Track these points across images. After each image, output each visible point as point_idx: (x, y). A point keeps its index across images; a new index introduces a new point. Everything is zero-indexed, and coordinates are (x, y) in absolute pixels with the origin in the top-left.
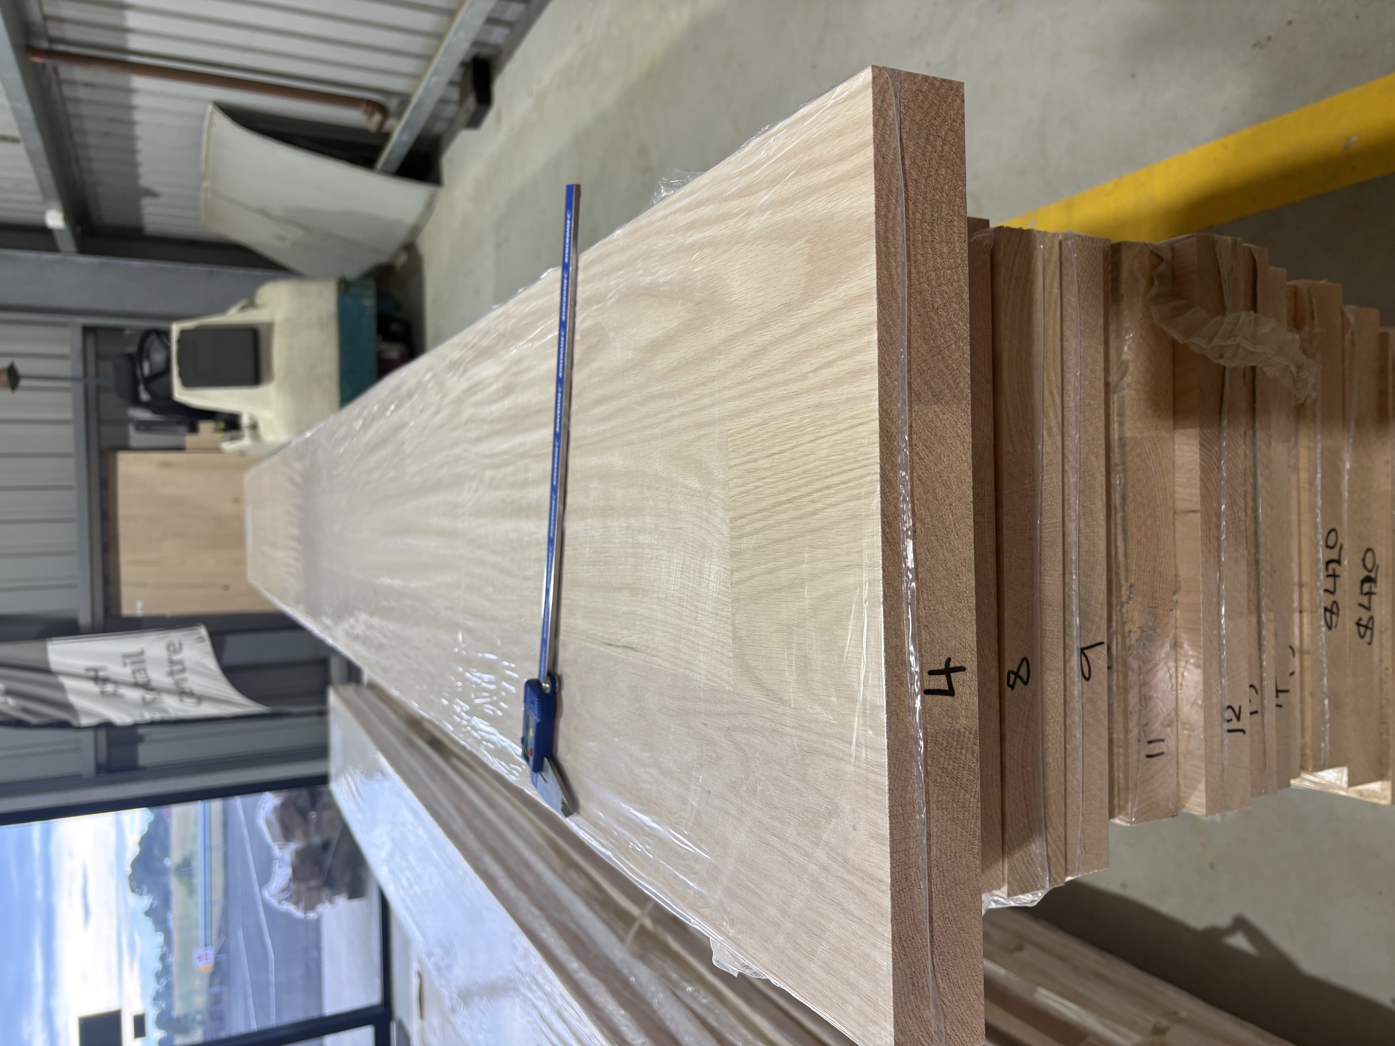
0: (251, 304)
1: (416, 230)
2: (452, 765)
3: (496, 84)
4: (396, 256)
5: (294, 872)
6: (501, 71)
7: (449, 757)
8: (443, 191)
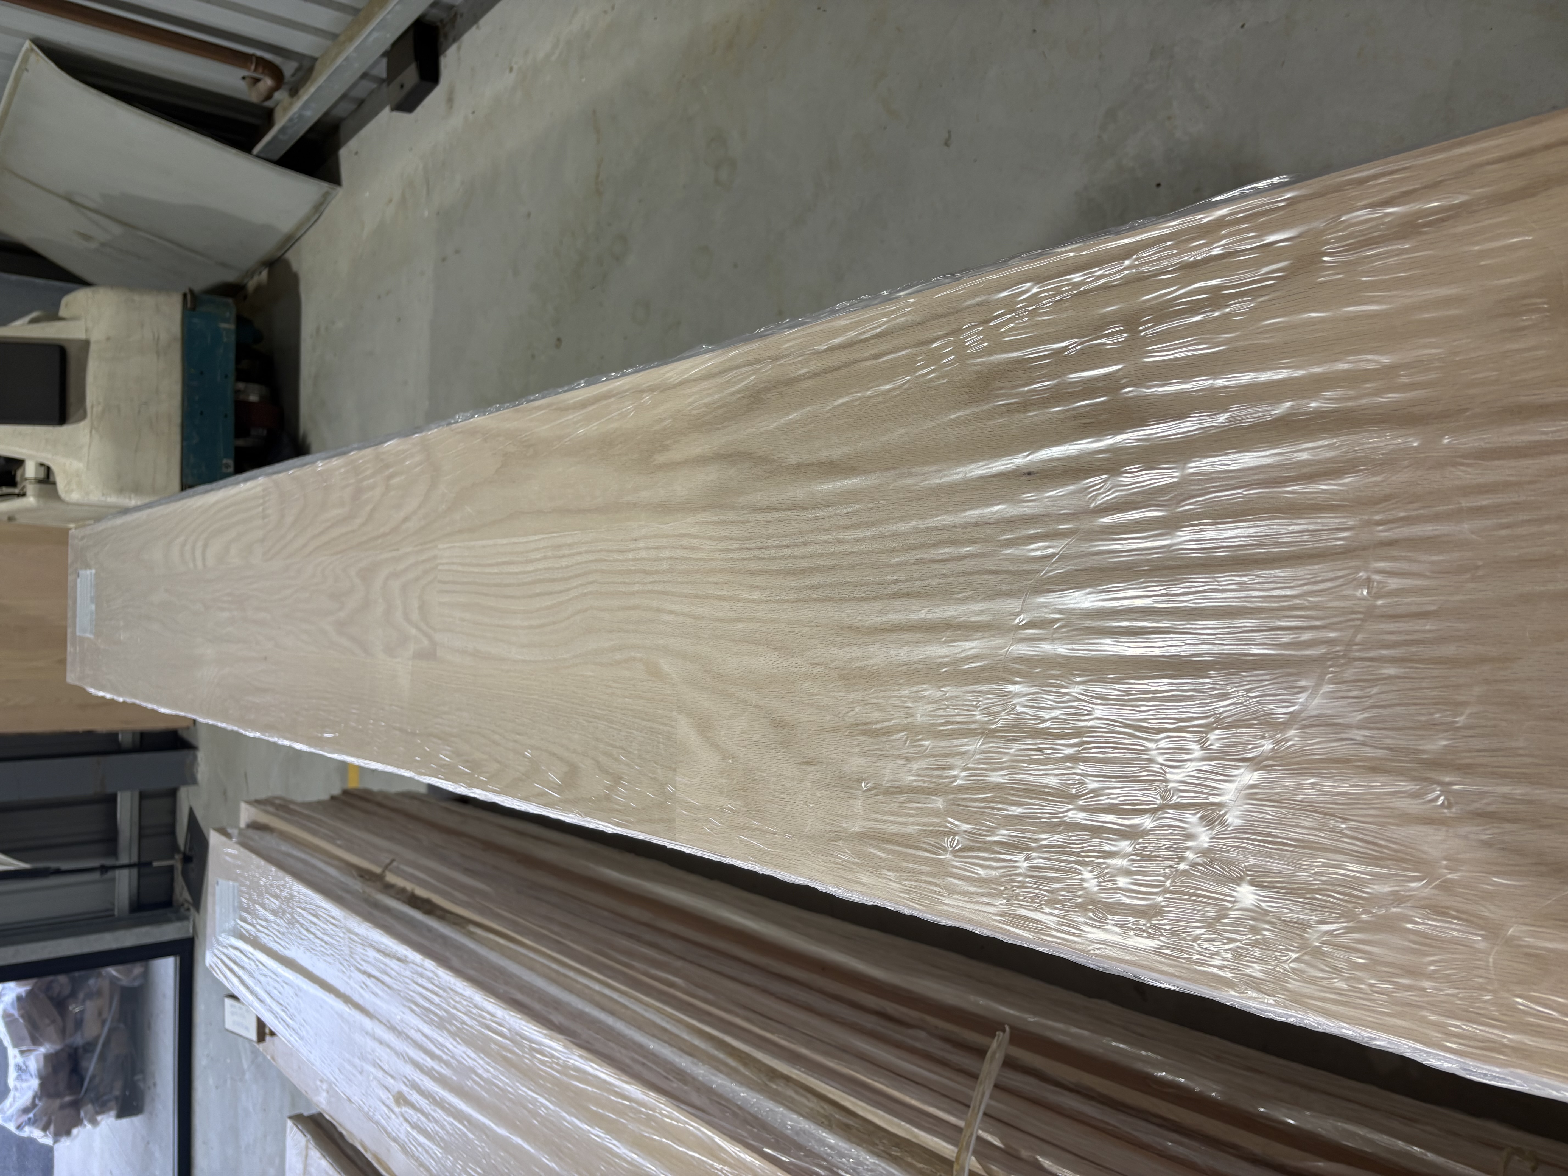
0: (53, 315)
1: (291, 240)
2: (471, 935)
3: (445, 56)
4: (251, 273)
5: (42, 1086)
6: (455, 40)
7: (459, 922)
8: (340, 192)
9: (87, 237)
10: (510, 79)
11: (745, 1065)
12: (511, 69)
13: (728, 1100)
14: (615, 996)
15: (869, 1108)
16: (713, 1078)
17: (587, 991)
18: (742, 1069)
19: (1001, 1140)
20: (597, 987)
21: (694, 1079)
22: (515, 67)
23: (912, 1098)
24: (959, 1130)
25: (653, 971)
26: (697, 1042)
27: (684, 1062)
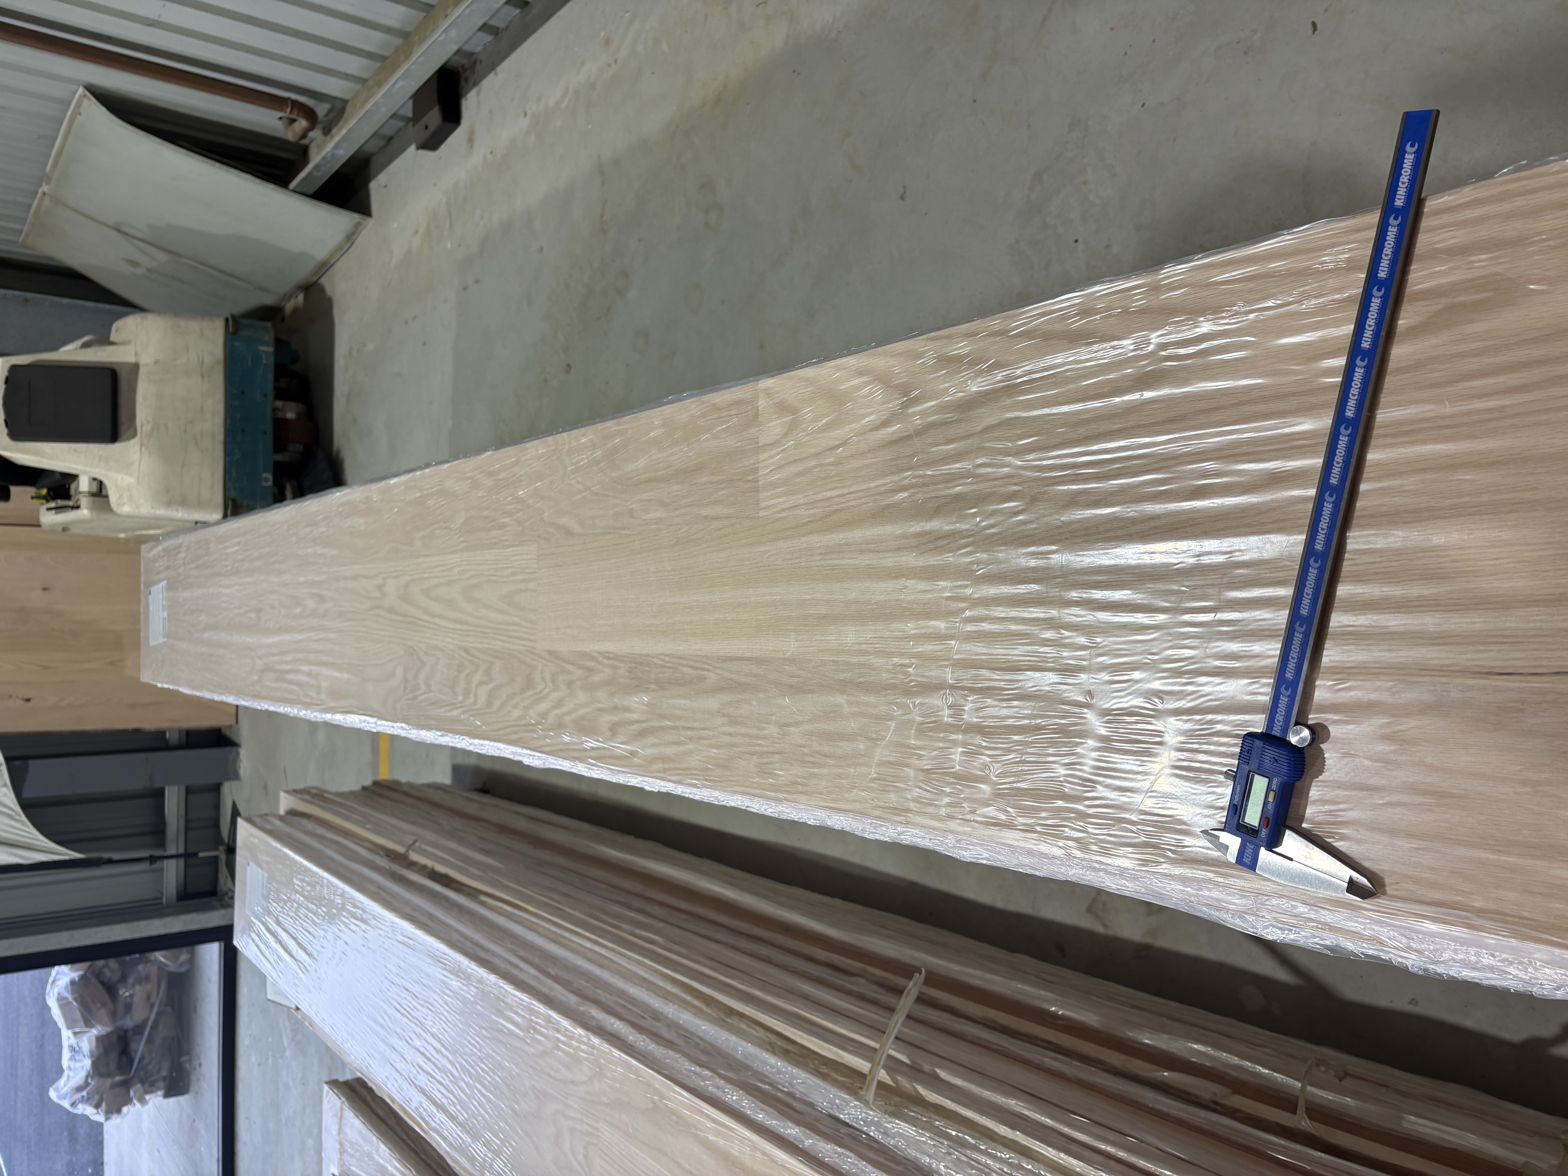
0: (105, 340)
1: (325, 267)
2: (483, 904)
3: (466, 99)
4: (288, 297)
5: (95, 1064)
6: (476, 84)
7: (473, 893)
8: (371, 222)
9: (135, 264)
10: (524, 123)
11: (708, 1005)
12: (525, 114)
13: (692, 1033)
14: (603, 951)
15: (806, 1036)
16: (681, 1015)
17: (581, 949)
18: (704, 1008)
19: (909, 1057)
20: (588, 945)
21: (666, 1018)
22: (529, 112)
23: (841, 1027)
24: (875, 1050)
25: (638, 931)
26: (670, 987)
27: (657, 1003)
